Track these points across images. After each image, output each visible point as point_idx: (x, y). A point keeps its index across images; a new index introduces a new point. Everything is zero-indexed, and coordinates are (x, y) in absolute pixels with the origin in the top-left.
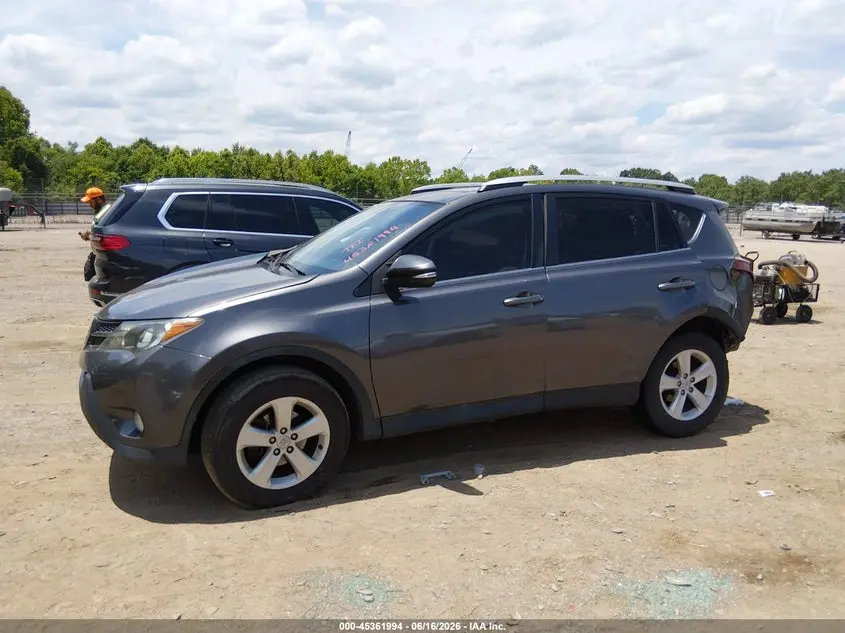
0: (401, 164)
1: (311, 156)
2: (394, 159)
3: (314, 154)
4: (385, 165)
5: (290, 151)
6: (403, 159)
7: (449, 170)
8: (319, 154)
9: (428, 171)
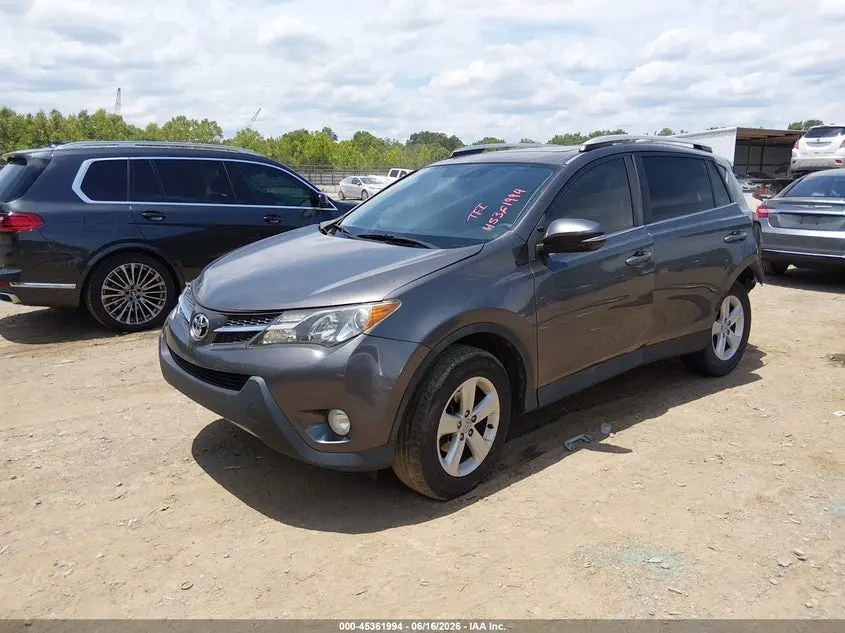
0: (188, 124)
1: (80, 116)
2: (179, 119)
3: (83, 114)
4: (169, 125)
5: (54, 111)
6: (189, 118)
7: (243, 131)
8: (90, 114)
9: (219, 132)
